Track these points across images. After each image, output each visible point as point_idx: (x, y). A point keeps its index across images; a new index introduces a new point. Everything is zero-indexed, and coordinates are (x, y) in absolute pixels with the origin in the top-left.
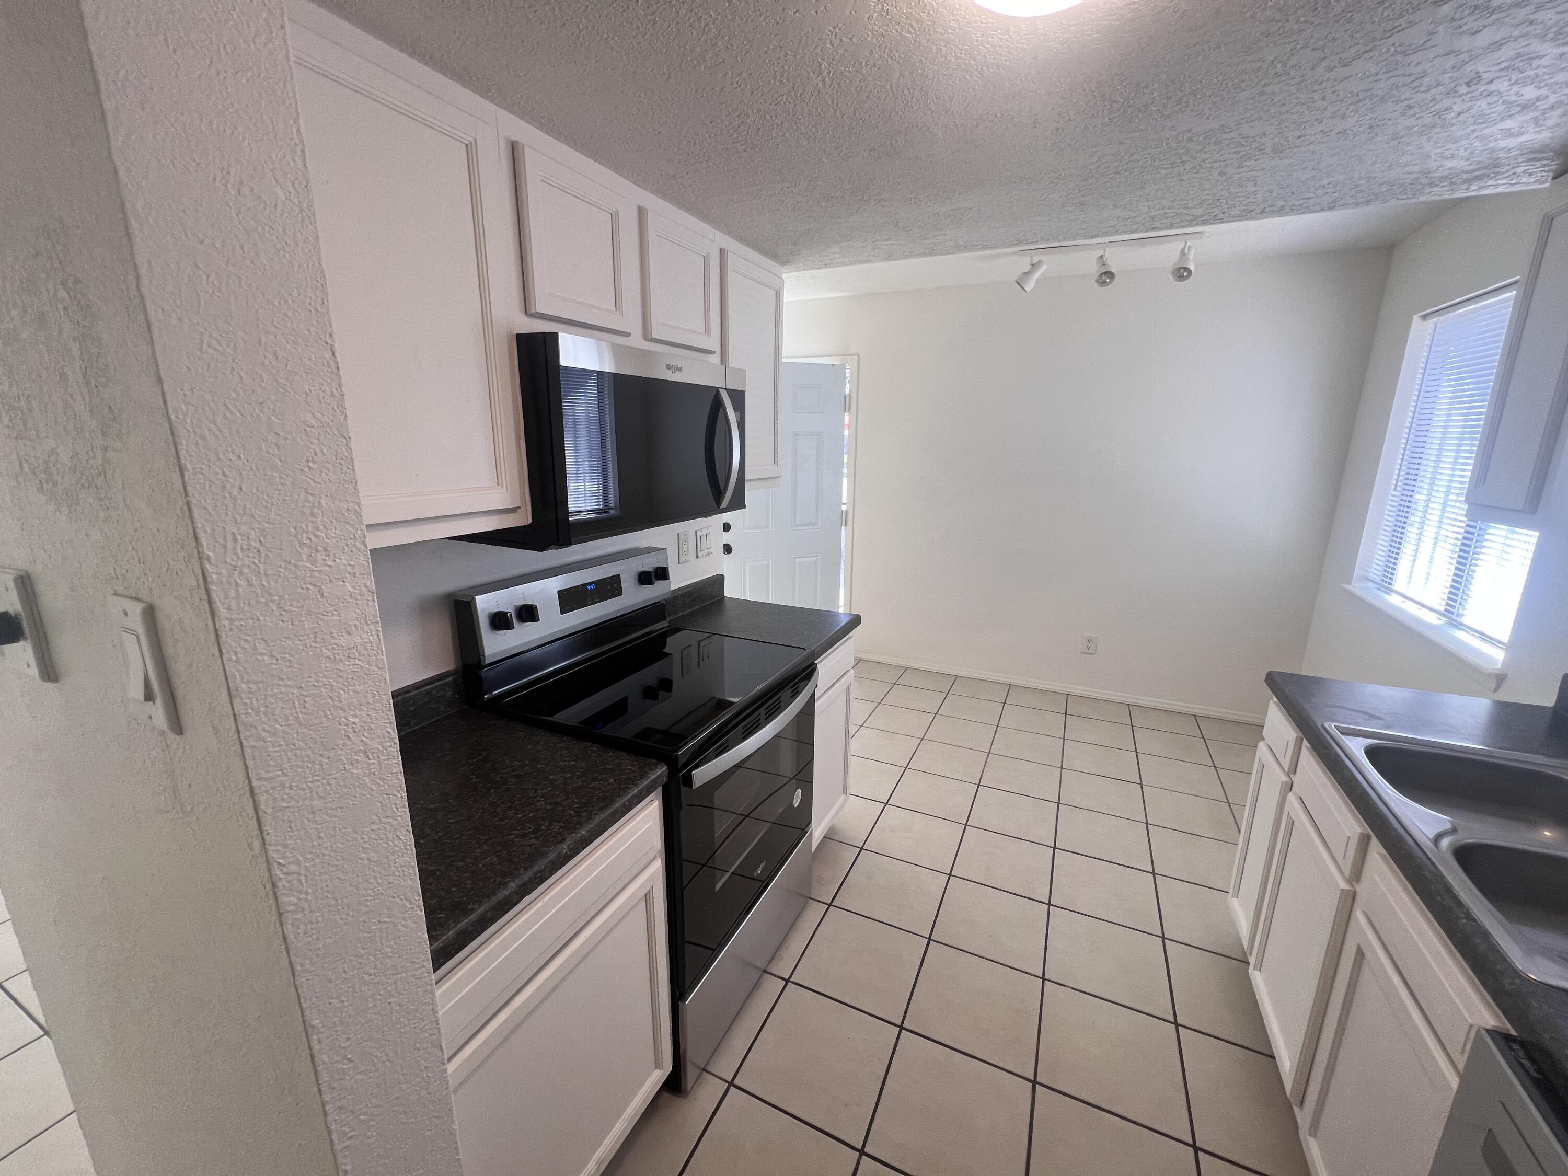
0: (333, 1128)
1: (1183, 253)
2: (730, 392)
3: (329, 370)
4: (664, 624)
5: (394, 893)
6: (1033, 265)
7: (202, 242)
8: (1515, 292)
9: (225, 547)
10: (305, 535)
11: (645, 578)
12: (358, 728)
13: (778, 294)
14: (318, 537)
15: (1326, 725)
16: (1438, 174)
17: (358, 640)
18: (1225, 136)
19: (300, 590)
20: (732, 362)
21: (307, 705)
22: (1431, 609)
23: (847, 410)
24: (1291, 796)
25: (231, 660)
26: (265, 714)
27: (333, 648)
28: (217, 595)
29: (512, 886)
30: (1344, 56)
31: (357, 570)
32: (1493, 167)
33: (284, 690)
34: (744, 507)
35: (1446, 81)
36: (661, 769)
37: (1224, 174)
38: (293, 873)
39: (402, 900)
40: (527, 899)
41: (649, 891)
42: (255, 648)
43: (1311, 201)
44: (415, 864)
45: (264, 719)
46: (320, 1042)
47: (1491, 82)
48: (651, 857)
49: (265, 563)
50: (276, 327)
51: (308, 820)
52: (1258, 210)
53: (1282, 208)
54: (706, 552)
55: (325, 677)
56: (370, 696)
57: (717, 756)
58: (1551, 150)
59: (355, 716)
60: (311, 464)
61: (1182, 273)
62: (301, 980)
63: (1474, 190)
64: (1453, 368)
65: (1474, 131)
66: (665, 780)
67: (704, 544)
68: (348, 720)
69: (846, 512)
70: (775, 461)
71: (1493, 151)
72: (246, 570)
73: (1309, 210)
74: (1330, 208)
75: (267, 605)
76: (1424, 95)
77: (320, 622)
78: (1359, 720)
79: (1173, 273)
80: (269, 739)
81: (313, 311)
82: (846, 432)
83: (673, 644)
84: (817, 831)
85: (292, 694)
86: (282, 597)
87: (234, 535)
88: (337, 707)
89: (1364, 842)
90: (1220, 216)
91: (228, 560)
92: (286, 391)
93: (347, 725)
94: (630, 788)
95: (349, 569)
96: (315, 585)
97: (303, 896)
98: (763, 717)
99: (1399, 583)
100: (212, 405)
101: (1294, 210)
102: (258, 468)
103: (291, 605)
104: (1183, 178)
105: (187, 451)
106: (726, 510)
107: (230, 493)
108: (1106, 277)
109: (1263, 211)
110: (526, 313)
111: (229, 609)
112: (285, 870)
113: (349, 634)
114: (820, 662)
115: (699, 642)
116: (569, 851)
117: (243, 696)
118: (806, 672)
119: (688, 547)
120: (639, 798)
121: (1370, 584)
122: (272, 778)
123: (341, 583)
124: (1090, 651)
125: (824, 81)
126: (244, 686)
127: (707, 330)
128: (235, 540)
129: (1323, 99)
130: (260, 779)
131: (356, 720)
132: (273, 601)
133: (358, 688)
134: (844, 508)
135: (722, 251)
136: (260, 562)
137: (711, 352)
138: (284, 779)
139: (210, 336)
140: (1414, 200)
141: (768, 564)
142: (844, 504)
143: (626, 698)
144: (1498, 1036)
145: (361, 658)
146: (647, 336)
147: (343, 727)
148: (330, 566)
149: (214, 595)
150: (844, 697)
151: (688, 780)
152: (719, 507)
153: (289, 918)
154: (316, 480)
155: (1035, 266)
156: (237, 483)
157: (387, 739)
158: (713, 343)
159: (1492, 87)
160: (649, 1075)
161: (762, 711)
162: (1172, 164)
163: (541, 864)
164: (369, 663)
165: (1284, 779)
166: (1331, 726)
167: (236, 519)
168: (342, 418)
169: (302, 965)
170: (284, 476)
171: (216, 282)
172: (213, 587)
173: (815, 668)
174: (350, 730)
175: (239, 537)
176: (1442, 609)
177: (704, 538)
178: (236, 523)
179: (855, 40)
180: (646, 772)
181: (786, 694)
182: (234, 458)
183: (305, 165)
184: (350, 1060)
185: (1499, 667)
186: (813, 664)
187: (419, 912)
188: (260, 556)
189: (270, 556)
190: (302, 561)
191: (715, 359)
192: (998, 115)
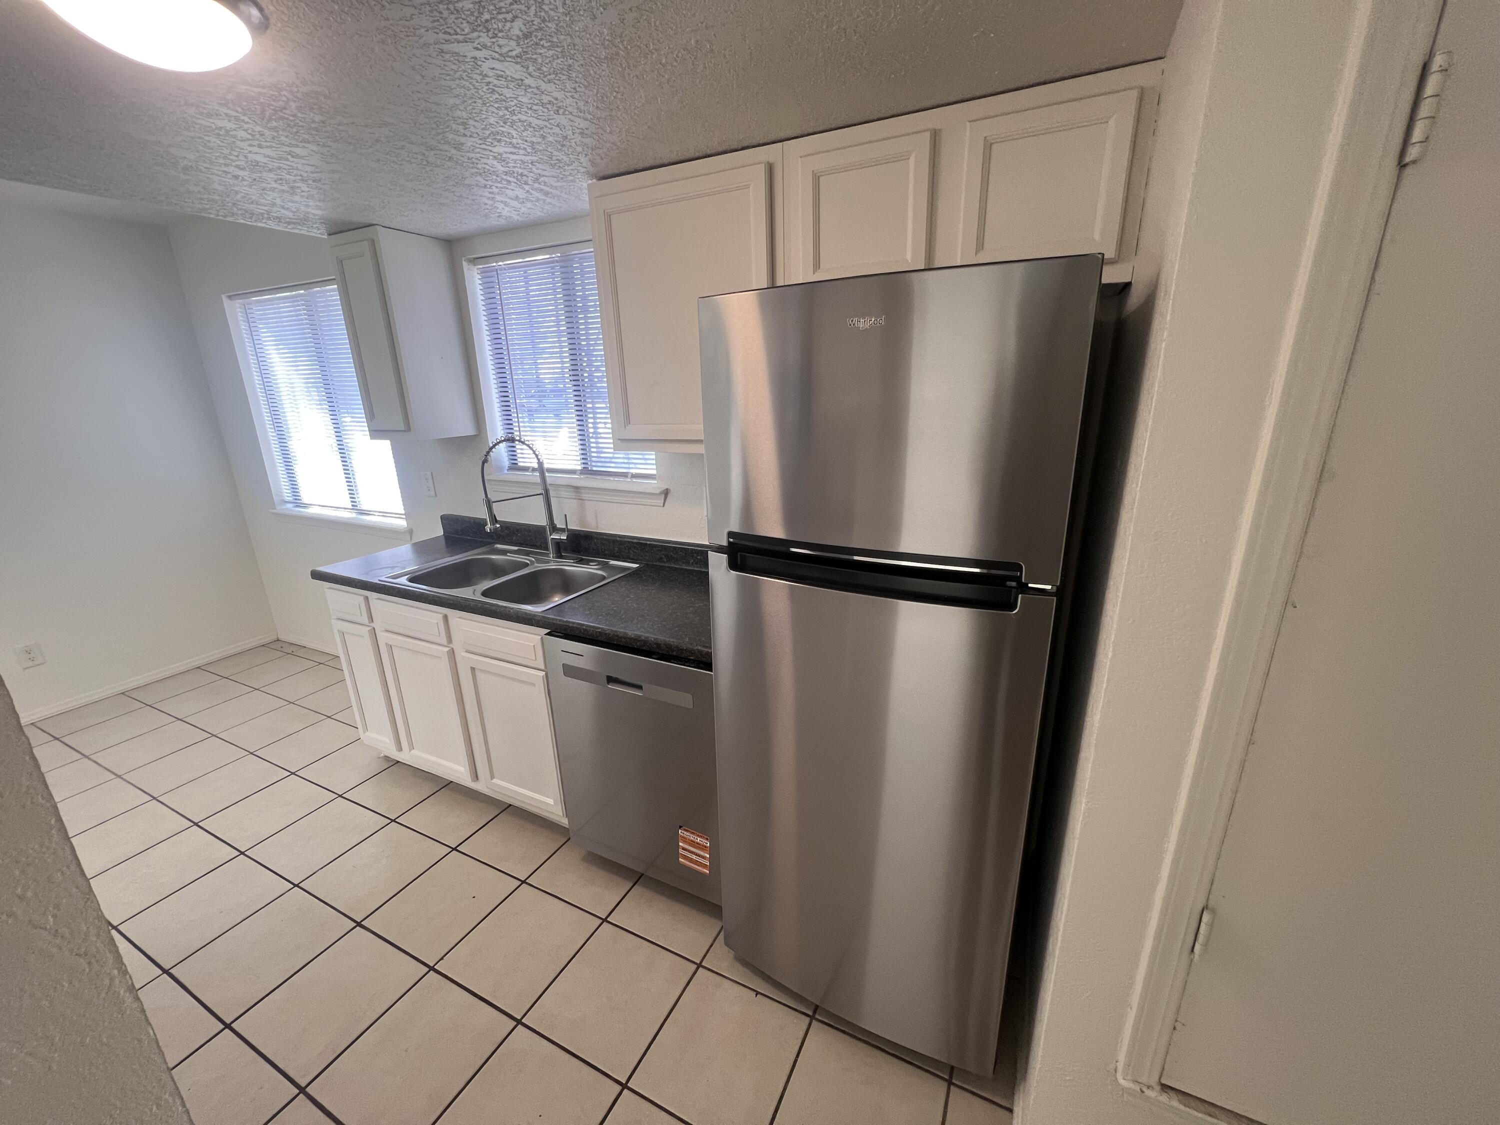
15: (381, 579)
16: (275, 215)
22: (342, 509)
24: (379, 634)
32: (304, 221)
58: (332, 223)
78: (390, 570)
121: (289, 505)
185: (406, 527)
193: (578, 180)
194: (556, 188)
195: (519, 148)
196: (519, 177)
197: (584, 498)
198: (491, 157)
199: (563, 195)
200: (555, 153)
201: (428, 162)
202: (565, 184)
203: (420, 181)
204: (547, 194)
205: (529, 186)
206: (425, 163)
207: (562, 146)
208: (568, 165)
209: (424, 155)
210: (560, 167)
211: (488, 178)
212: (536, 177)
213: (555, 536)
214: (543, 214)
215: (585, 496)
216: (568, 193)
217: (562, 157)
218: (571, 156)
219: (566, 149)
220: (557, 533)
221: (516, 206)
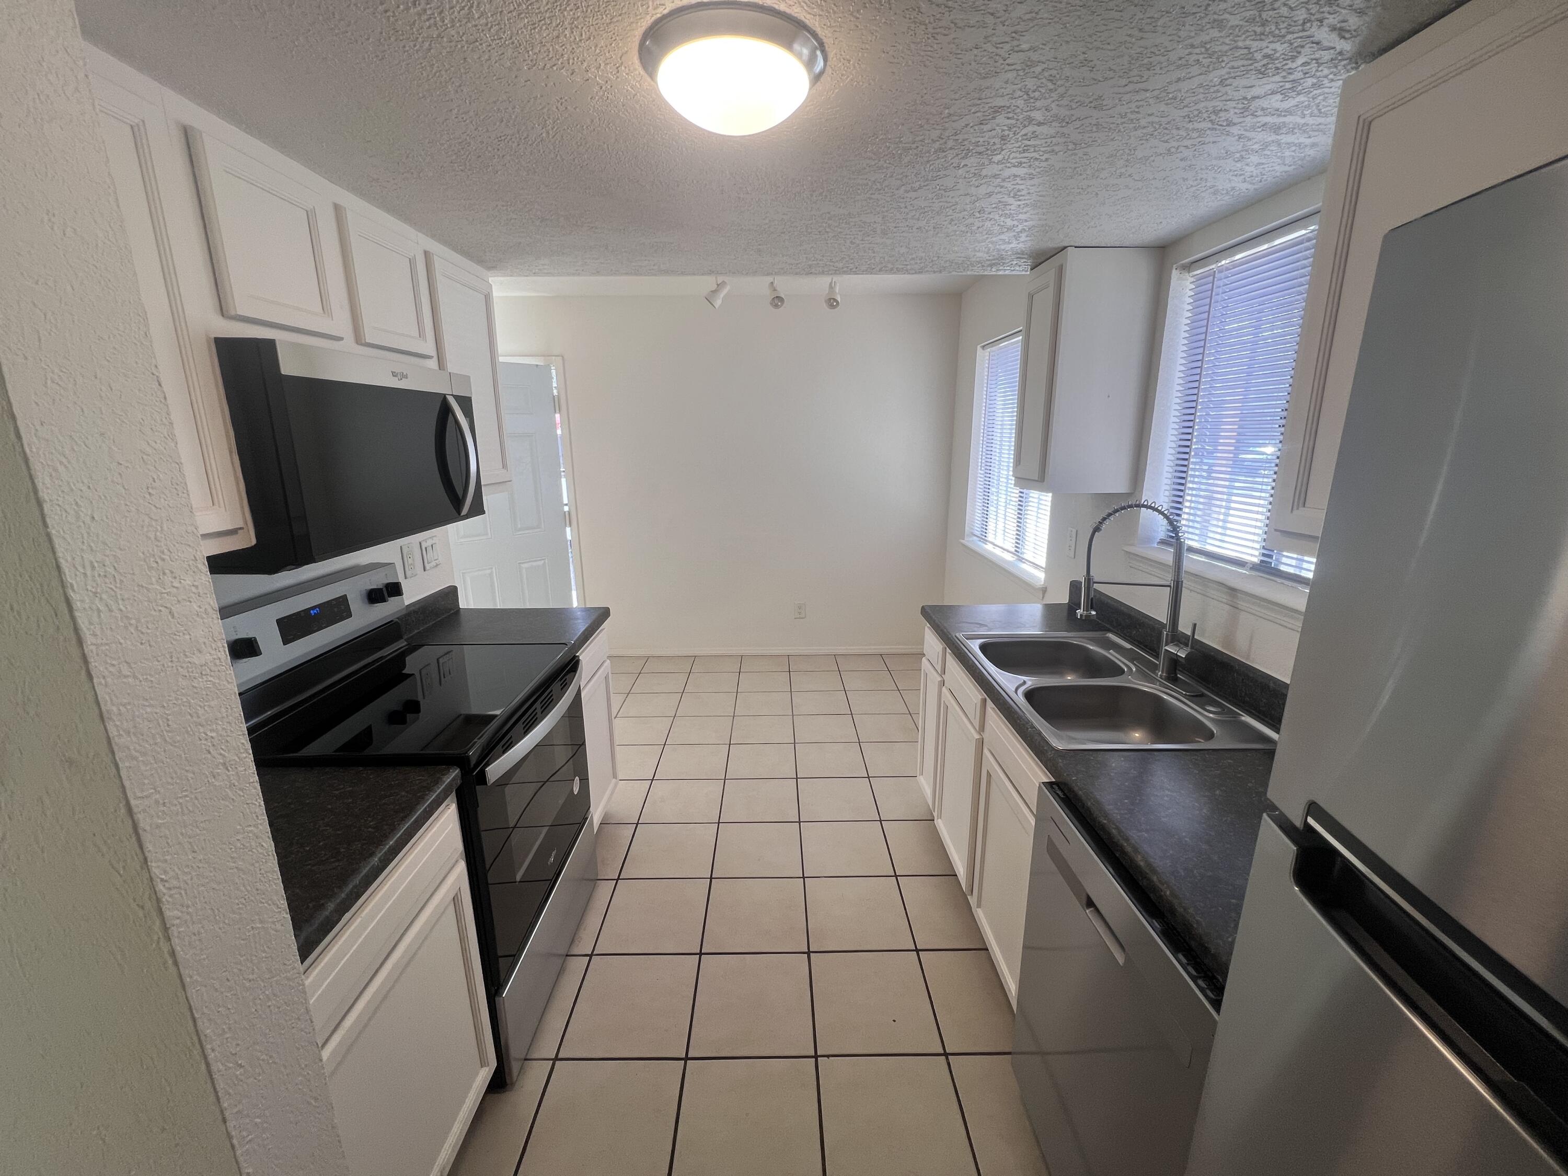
0: (233, 1133)
1: (831, 287)
2: (457, 398)
3: (158, 399)
4: (402, 644)
5: (263, 898)
6: (718, 285)
7: (37, 283)
8: (1021, 337)
9: (85, 574)
10: (152, 559)
11: (375, 596)
12: (216, 742)
13: (488, 298)
14: (163, 560)
15: (957, 635)
16: (974, 259)
17: (208, 657)
18: (851, 220)
19: (153, 613)
20: (451, 367)
21: (170, 723)
22: (1008, 551)
23: (557, 411)
24: (944, 689)
25: (100, 684)
26: (134, 734)
27: (188, 667)
28: (83, 623)
29: (331, 906)
30: (913, 185)
31: (201, 591)
32: (999, 260)
33: (149, 710)
34: (483, 512)
35: (969, 209)
36: (454, 772)
37: (854, 243)
38: (174, 888)
39: (270, 905)
40: (347, 916)
41: (457, 894)
42: (120, 672)
43: (908, 267)
44: (277, 869)
45: (134, 739)
46: (213, 1050)
47: (990, 213)
48: (453, 861)
49: (121, 589)
50: (108, 361)
51: (182, 834)
52: (878, 269)
53: (892, 269)
54: (434, 564)
55: (183, 695)
56: (223, 710)
57: (504, 752)
58: (1027, 254)
59: (211, 731)
60: (150, 490)
61: (832, 303)
62: (191, 992)
63: (993, 272)
64: (1002, 384)
65: (987, 238)
66: (459, 782)
67: (430, 555)
68: (207, 735)
69: (569, 512)
70: (504, 466)
71: (999, 250)
72: (104, 596)
73: (908, 272)
74: (920, 273)
75: (126, 627)
76: (959, 215)
77: (174, 642)
78: (976, 629)
79: (826, 301)
80: (141, 759)
81: (139, 344)
82: (559, 432)
83: (412, 664)
84: (596, 815)
85: (156, 713)
86: (138, 620)
87: (91, 563)
88: (196, 723)
89: (984, 702)
90: (854, 270)
91: (89, 588)
92: (123, 422)
93: (206, 740)
94: (427, 795)
95: (194, 589)
96: (166, 607)
97: (185, 909)
98: (539, 711)
99: (990, 537)
100: (61, 438)
101: (898, 271)
102: (105, 497)
103: (147, 627)
104: (828, 242)
105: (43, 483)
106: (467, 516)
107: (84, 523)
108: (777, 301)
109: (880, 270)
110: (223, 316)
111: (95, 635)
112: (167, 885)
113: (200, 652)
114: (581, 654)
115: (438, 660)
116: (381, 862)
117: (115, 718)
118: (570, 666)
119: (413, 560)
120: (438, 803)
121: (975, 538)
122: (147, 797)
123: (188, 603)
124: (801, 616)
125: (548, 133)
126: (115, 709)
127: (422, 334)
128: (93, 568)
129: (906, 207)
130: (136, 798)
131: (214, 734)
132: (131, 624)
133: (213, 703)
134: (566, 509)
135: (426, 253)
136: (116, 587)
137: (430, 357)
138: (158, 796)
139: (53, 372)
140: (964, 273)
141: (492, 572)
142: (566, 505)
143: (369, 728)
144: (1050, 785)
145: (212, 673)
146: (359, 339)
147: (203, 742)
148: (177, 588)
149: (80, 621)
150: (603, 686)
151: (482, 778)
152: (459, 514)
153: (174, 931)
154: (157, 506)
155: (720, 286)
156: (89, 513)
157: (242, 751)
158: (428, 347)
159: (991, 216)
160: (477, 1074)
161: (538, 705)
162: (820, 232)
163: (356, 880)
164: (219, 679)
165: (939, 679)
166: (960, 635)
167: (91, 547)
168: (173, 445)
169: (191, 977)
170: (128, 504)
171: (53, 321)
172: (77, 614)
173: (578, 662)
174: (209, 744)
175: (96, 565)
176: (1013, 550)
177: (429, 549)
178: (92, 550)
179: (578, 110)
180: (439, 778)
181: (556, 686)
182: (84, 488)
183: (118, 206)
184: (241, 1066)
185: (1042, 583)
186: (575, 657)
187: (285, 915)
188: (115, 581)
189: (124, 580)
190: (152, 584)
191: (433, 364)
192: (695, 182)
193: (1326, 81)
194: (1288, 112)
195: (1187, 65)
196: (1213, 117)
197: (1239, 607)
198: (1151, 101)
199: (1310, 121)
200: (1255, 45)
201: (1075, 144)
202: (1301, 98)
203: (1081, 175)
204: (1276, 129)
205: (1238, 127)
206: (1071, 146)
207: (1263, 25)
208: (1293, 58)
209: (1063, 135)
210: (1277, 68)
211: (1166, 138)
212: (1241, 106)
213: (1172, 649)
214: (1287, 168)
215: (1242, 604)
216: (1316, 112)
217: (1272, 46)
218: (1289, 37)
219: (1273, 28)
220: (1176, 645)
221: (1234, 168)
